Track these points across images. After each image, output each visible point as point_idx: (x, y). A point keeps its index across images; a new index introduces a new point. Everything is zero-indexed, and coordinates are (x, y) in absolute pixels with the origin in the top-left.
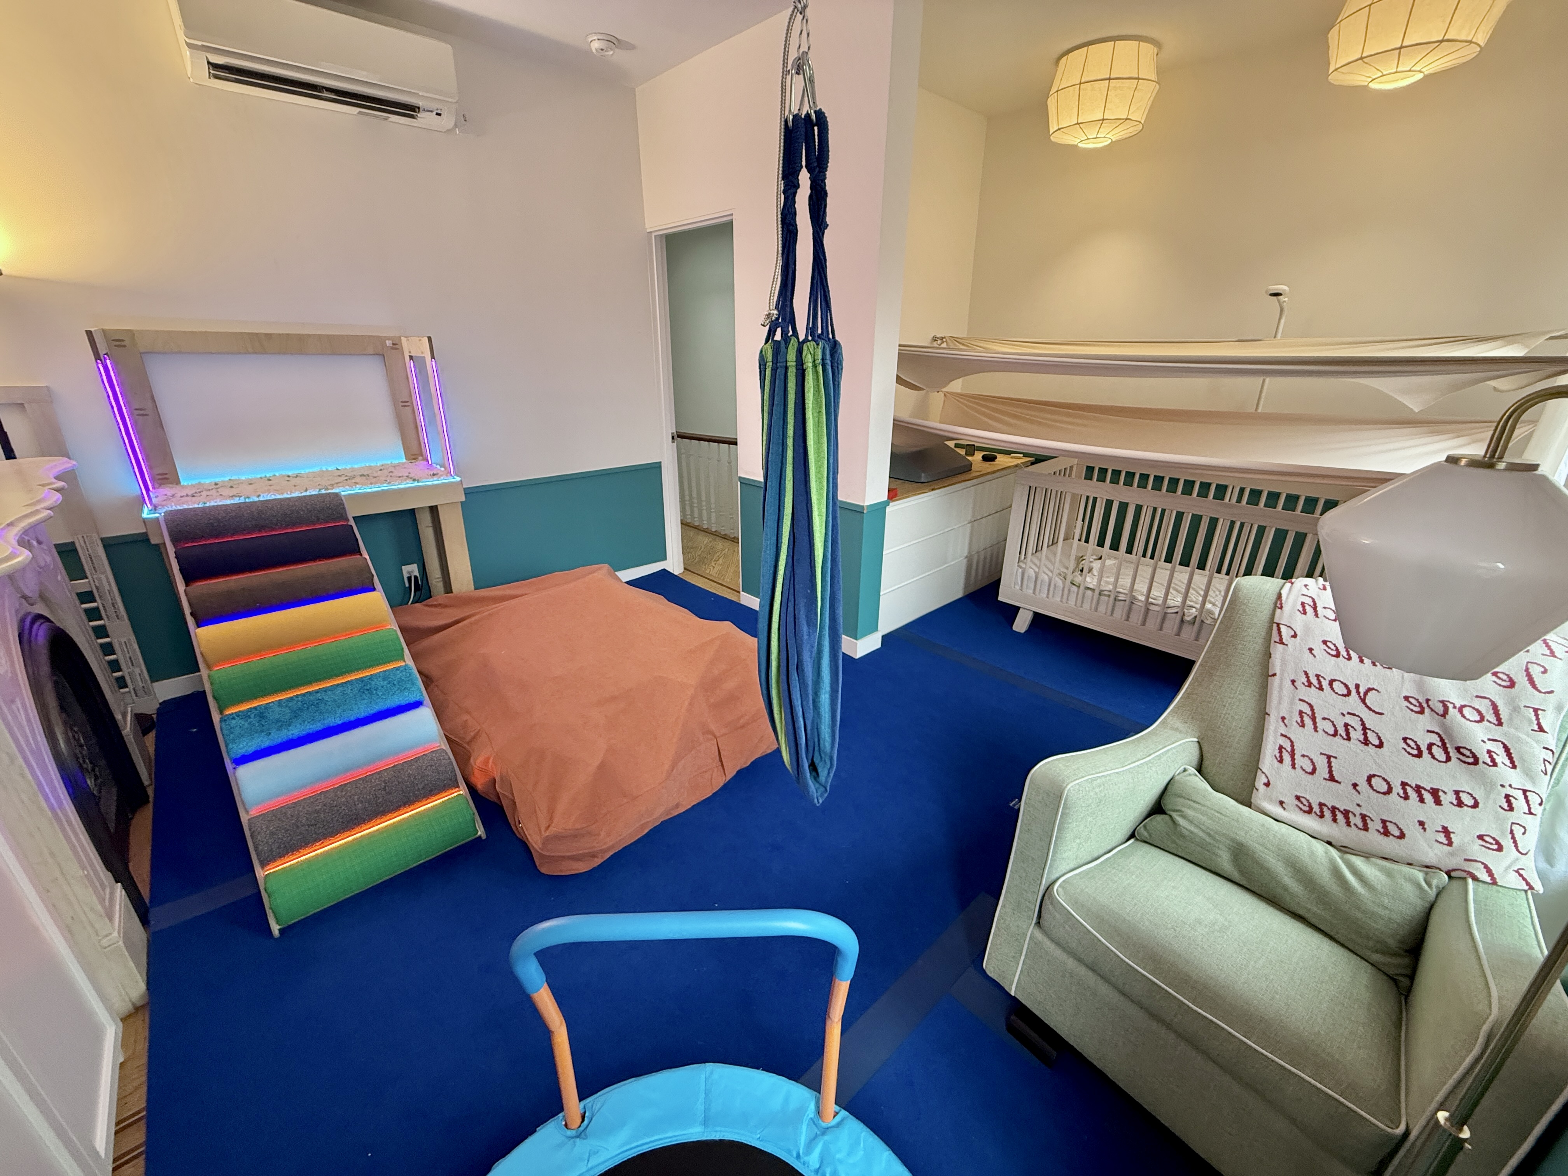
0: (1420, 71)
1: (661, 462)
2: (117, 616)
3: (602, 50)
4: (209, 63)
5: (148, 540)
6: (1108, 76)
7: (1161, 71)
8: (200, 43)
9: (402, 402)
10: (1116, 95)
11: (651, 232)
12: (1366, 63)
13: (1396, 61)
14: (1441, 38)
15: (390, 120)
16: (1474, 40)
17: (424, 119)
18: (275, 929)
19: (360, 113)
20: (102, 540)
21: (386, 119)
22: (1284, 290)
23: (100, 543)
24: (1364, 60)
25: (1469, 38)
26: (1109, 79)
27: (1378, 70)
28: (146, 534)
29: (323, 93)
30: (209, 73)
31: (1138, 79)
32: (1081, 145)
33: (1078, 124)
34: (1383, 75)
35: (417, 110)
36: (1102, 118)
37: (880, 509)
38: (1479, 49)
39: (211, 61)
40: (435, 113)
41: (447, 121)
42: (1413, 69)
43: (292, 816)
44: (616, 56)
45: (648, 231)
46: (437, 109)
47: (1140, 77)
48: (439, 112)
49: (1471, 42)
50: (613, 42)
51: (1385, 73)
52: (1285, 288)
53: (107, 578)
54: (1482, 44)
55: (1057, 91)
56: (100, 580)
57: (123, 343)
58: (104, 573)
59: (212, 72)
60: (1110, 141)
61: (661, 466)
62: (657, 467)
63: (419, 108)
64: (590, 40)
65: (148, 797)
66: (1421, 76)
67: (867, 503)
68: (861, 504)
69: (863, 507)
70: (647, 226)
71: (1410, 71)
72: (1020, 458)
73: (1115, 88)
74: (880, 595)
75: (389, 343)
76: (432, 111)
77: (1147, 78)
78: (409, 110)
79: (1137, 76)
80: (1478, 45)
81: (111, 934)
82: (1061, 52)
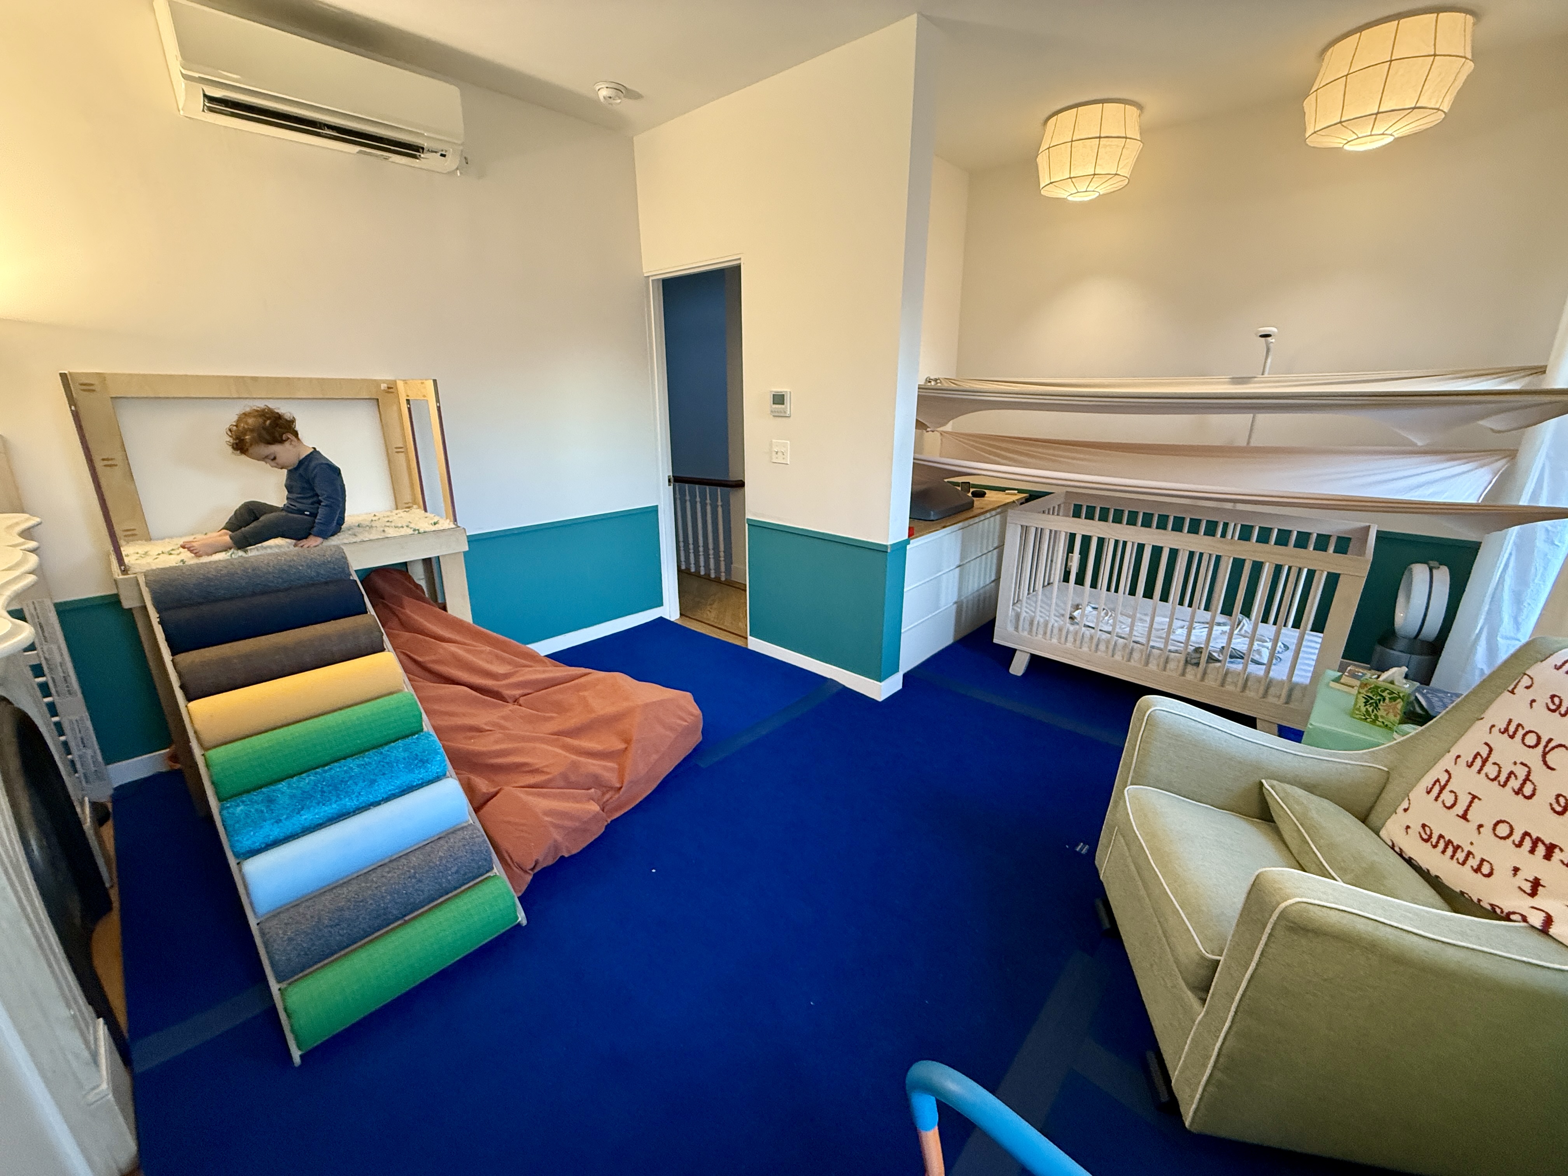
0: (1391, 135)
1: (657, 506)
2: (69, 691)
3: (610, 98)
4: (205, 96)
5: (118, 602)
6: (1098, 135)
7: (1145, 131)
8: (197, 75)
9: (396, 448)
10: (1106, 153)
11: (648, 277)
12: (1345, 127)
13: (1372, 123)
14: (1413, 106)
15: (390, 160)
16: (1441, 108)
17: (428, 161)
18: (296, 1055)
19: (360, 152)
20: (56, 605)
21: (386, 159)
22: (1273, 332)
23: (53, 608)
24: (1343, 124)
25: (1437, 106)
26: (1100, 137)
27: (1354, 132)
28: (116, 596)
29: (324, 130)
30: (204, 105)
31: (1126, 138)
32: (1070, 198)
33: (1070, 178)
34: (1358, 138)
35: (421, 150)
36: (1093, 173)
37: (901, 547)
38: (1443, 116)
39: (207, 93)
40: (439, 154)
41: (451, 163)
42: (1385, 133)
43: (312, 917)
44: (622, 105)
45: (645, 275)
46: (442, 151)
47: (1128, 136)
48: (444, 153)
49: (1438, 109)
50: (621, 90)
51: (1360, 136)
52: (1274, 330)
53: (59, 648)
54: (1446, 110)
55: (1049, 148)
56: (50, 651)
57: (91, 388)
58: (56, 642)
59: (208, 105)
60: (1098, 194)
61: (657, 511)
62: (654, 510)
63: (423, 149)
64: (597, 88)
65: (110, 903)
66: (1391, 139)
67: (890, 542)
68: (885, 543)
69: (886, 546)
70: (644, 271)
71: (1383, 134)
72: (1015, 494)
73: (1105, 146)
74: (901, 633)
75: (384, 386)
76: (436, 152)
77: (1133, 137)
78: (411, 150)
79: (1124, 135)
80: (1444, 112)
81: (98, 1086)
82: (1050, 113)
